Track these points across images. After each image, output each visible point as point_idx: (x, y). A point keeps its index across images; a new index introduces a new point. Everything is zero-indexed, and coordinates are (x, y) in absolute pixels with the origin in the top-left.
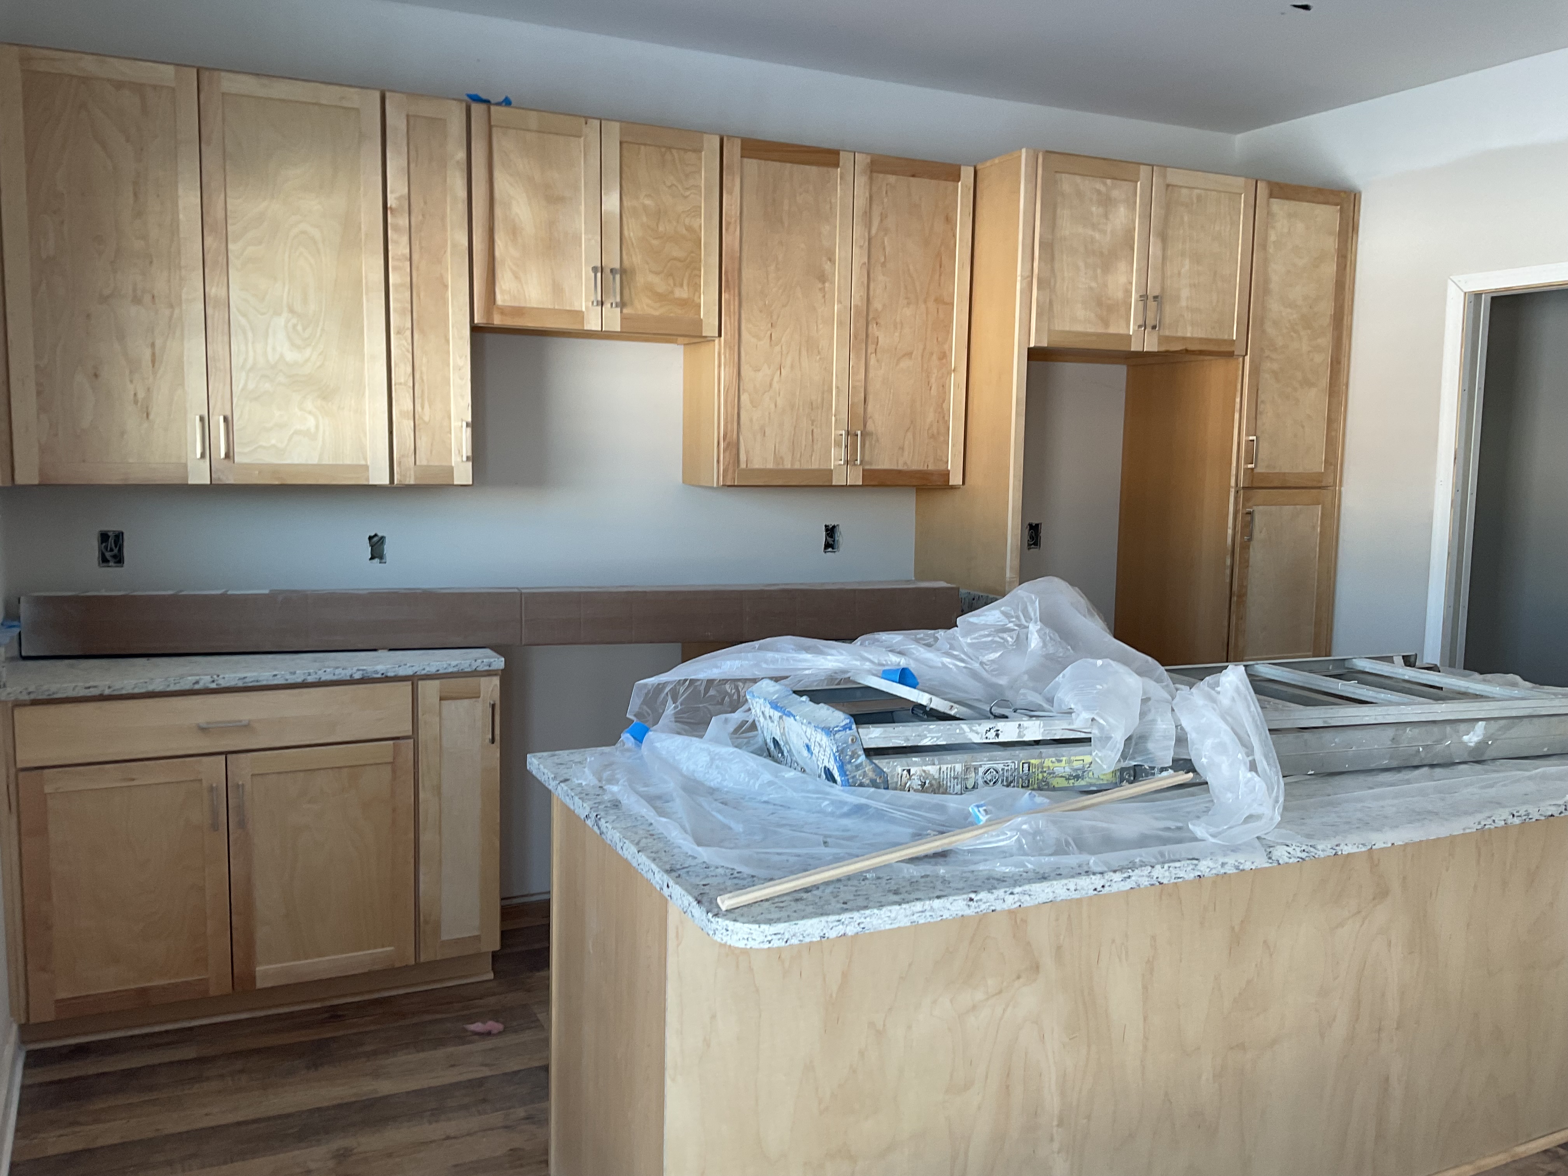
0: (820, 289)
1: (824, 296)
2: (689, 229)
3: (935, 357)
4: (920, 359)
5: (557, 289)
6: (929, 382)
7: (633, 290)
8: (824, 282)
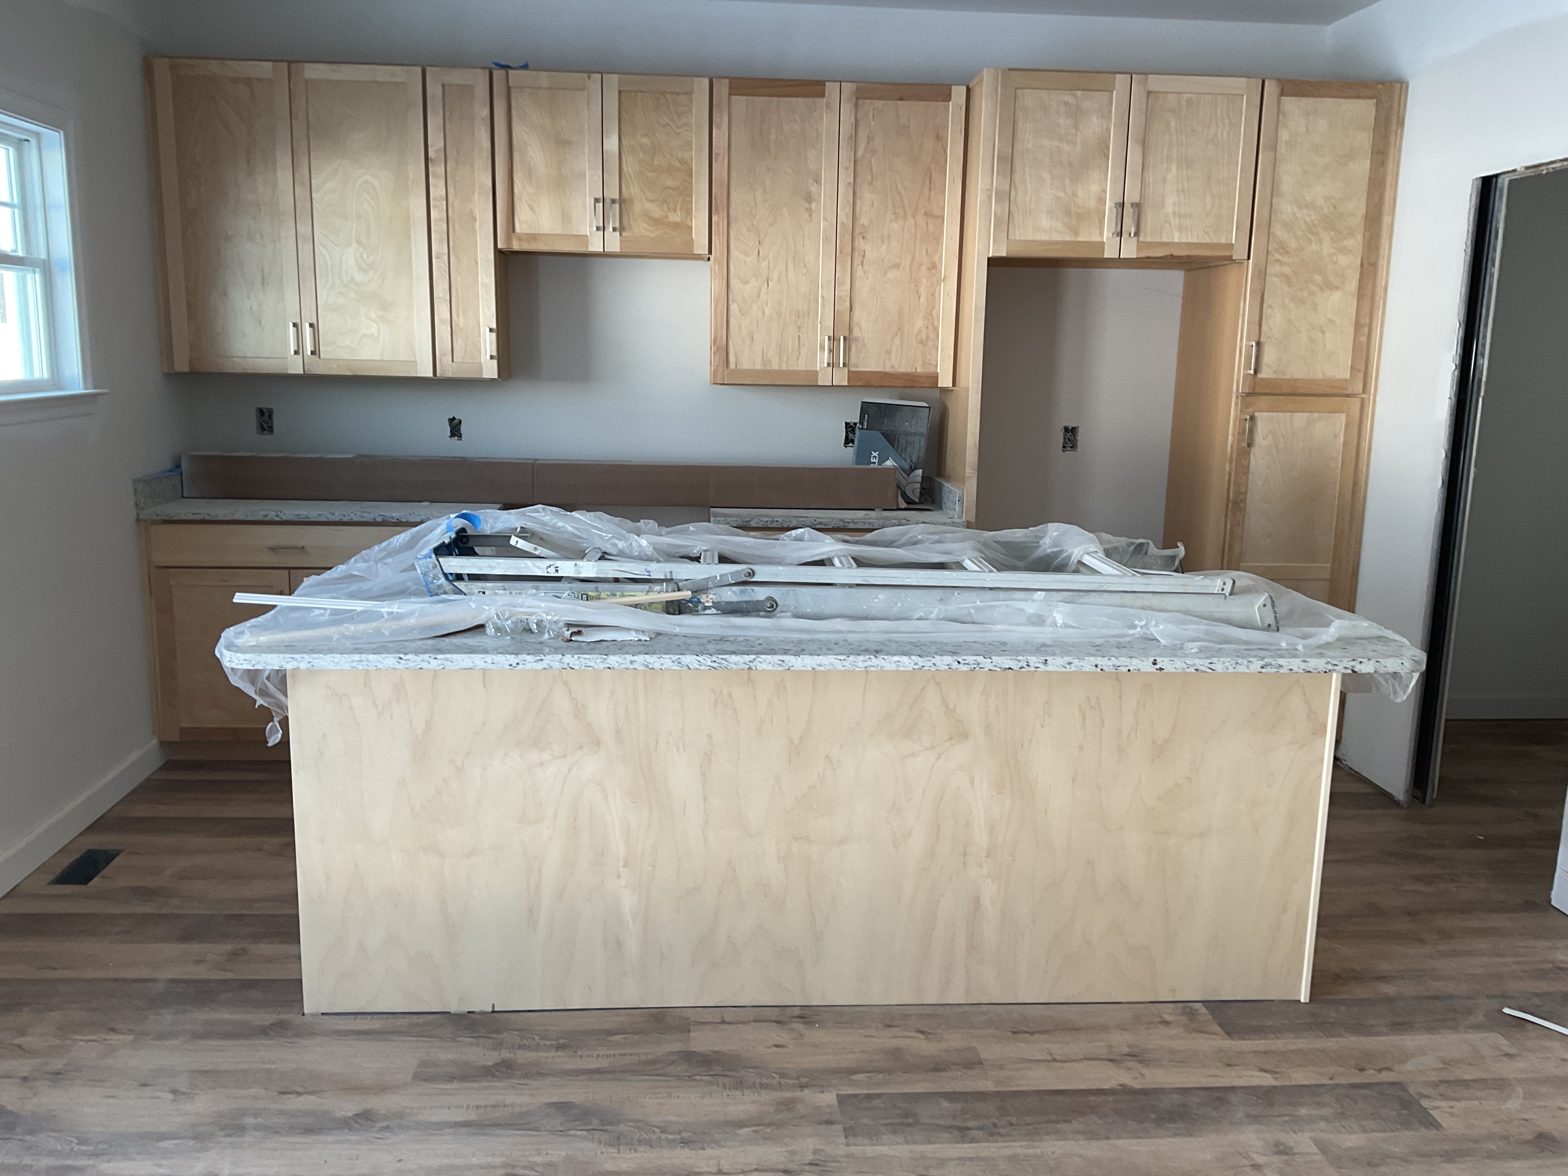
0: (807, 209)
1: (810, 215)
2: (682, 161)
3: (924, 268)
4: (908, 271)
5: (566, 217)
6: (917, 292)
7: (631, 217)
8: (810, 202)
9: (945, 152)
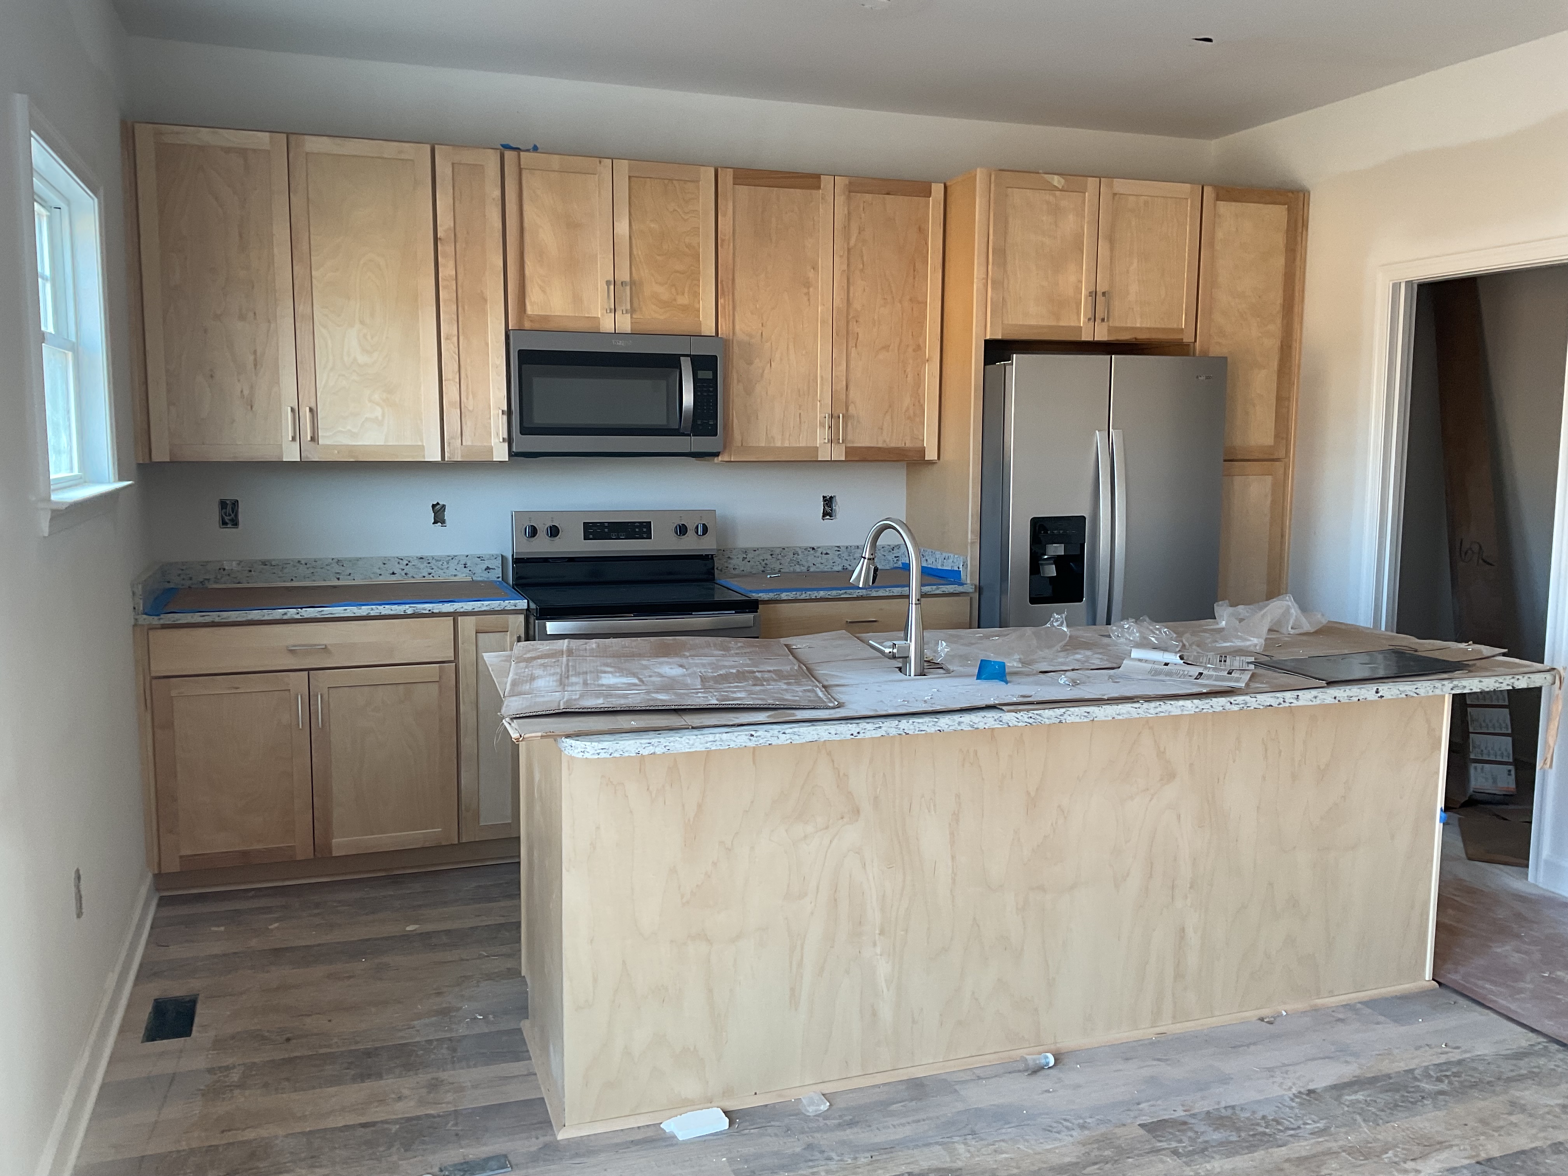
0: (805, 294)
1: (809, 300)
2: (689, 246)
3: (910, 350)
4: (896, 351)
5: (577, 299)
6: (905, 371)
7: (641, 299)
8: (808, 288)
9: (927, 244)
